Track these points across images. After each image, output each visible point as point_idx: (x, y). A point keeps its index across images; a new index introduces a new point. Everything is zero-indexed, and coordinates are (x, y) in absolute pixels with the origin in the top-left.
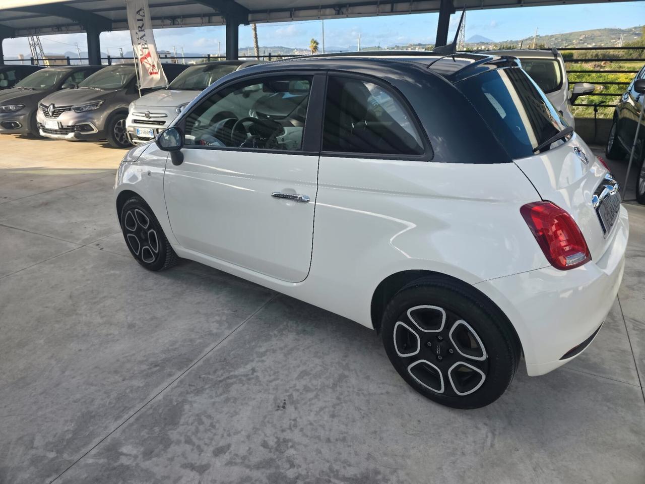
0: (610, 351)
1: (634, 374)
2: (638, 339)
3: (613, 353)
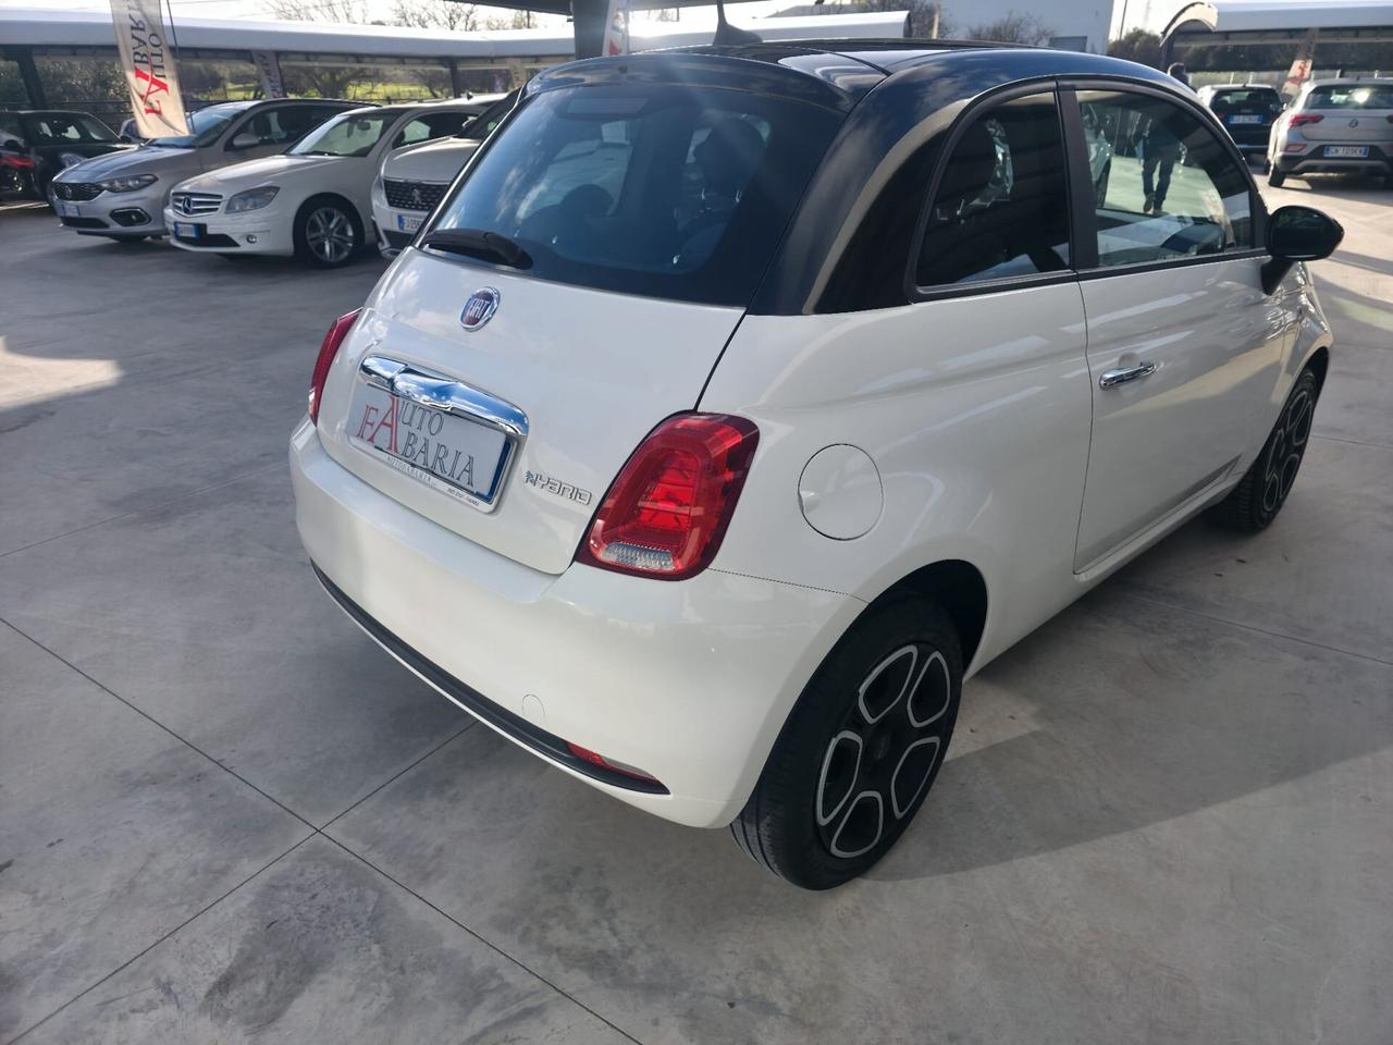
0: (440, 850)
1: (355, 846)
2: (448, 945)
3: (431, 850)
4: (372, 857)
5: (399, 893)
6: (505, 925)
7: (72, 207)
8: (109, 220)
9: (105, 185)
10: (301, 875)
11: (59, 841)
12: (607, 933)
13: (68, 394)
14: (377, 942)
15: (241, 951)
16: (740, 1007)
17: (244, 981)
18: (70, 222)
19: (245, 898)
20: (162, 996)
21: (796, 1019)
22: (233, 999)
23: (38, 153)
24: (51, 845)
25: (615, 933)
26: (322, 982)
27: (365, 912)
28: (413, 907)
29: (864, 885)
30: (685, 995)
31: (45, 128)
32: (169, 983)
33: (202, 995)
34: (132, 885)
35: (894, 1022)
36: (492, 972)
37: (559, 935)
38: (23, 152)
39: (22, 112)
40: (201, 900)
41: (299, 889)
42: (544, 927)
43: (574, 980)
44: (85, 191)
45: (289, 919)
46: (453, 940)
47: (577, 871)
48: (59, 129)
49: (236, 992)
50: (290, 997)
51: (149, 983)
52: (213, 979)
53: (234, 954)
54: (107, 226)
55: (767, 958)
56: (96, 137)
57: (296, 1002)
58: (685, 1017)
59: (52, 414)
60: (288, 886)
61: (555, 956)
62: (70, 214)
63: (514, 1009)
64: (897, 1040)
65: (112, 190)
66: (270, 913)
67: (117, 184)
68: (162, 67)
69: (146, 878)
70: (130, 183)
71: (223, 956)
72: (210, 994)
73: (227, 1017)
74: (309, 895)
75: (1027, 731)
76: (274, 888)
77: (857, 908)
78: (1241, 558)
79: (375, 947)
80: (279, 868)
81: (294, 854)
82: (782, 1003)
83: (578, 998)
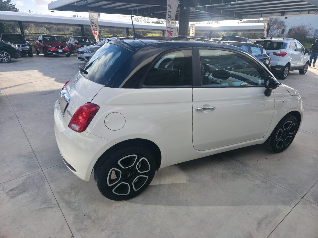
0: (58, 178)
1: (46, 174)
2: (48, 193)
3: (56, 178)
4: (47, 176)
5: (46, 183)
6: (58, 192)
7: (79, 56)
8: (85, 58)
9: (85, 52)
10: (35, 176)
11: (5, 163)
12: (74, 198)
13: (58, 89)
14: (37, 190)
15: (18, 186)
16: (85, 216)
17: (15, 190)
18: (79, 58)
19: (24, 178)
20: (2, 189)
21: (93, 221)
22: (11, 193)
23: (80, 45)
24: (3, 163)
25: (75, 198)
26: (25, 194)
27: (39, 185)
28: (47, 186)
29: (125, 202)
30: (78, 212)
31: (83, 40)
32: (4, 188)
33: (7, 191)
34: (10, 172)
35: (110, 227)
36: (51, 199)
37: (66, 197)
38: (78, 44)
39: (79, 37)
40: (17, 177)
41: (33, 179)
42: (65, 195)
43: (62, 204)
44: (82, 53)
45: (28, 183)
46: (49, 193)
47: (78, 187)
48: (85, 40)
49: (12, 192)
50: (19, 195)
51: (2, 187)
52: (10, 189)
53: (16, 186)
54: (84, 59)
55: (97, 210)
56: (91, 42)
57: (19, 196)
58: (75, 215)
59: (53, 93)
60: (31, 178)
61: (62, 200)
62: (79, 57)
63: (50, 206)
64: (108, 230)
65: (86, 53)
66: (26, 181)
67: (87, 52)
68: (97, 30)
69: (13, 171)
70: (90, 52)
71: (14, 186)
72: (9, 191)
73: (9, 195)
74: (33, 180)
75: (182, 182)
76: (29, 177)
77: (120, 206)
78: (267, 158)
79: (36, 191)
80: (32, 175)
81: (36, 173)
82: (93, 218)
83: (61, 207)
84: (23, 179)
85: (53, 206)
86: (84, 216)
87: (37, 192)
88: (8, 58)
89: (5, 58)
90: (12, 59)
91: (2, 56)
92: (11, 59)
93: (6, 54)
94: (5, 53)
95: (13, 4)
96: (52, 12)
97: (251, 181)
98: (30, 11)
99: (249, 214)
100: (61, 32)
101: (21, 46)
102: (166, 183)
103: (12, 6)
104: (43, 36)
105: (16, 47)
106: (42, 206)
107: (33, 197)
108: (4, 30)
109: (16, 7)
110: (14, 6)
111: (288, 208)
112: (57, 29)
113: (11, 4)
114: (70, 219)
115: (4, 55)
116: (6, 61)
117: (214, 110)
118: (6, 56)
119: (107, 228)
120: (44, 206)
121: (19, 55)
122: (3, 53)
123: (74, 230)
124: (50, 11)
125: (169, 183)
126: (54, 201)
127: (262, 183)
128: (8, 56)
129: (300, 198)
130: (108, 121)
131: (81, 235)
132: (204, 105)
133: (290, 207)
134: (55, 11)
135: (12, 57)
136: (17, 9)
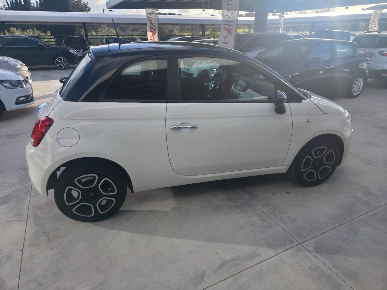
6: (34, 207)
12: (44, 215)
19: (13, 190)
21: (49, 239)
24: (3, 174)
27: (21, 198)
28: (27, 200)
30: (41, 228)
35: (61, 246)
36: (24, 213)
37: (38, 212)
40: (8, 188)
41: (19, 191)
42: (38, 210)
43: (31, 219)
45: (13, 195)
46: (26, 206)
55: (58, 228)
58: (36, 231)
61: (33, 215)
63: (19, 219)
64: (57, 249)
66: (12, 193)
69: (6, 183)
74: (19, 193)
75: (164, 210)
76: (17, 190)
77: (83, 227)
78: (289, 192)
79: (16, 203)
80: (21, 187)
81: (25, 186)
82: (51, 235)
83: (28, 221)
84: (11, 191)
85: (21, 219)
86: (44, 232)
87: (16, 205)
88: (66, 64)
89: (63, 64)
90: (70, 65)
91: (60, 62)
92: (68, 65)
93: (64, 60)
94: (63, 58)
95: (85, 2)
96: (110, 11)
97: (248, 216)
98: (103, 9)
99: (216, 253)
100: (137, 32)
101: (81, 50)
102: (145, 209)
103: (84, 5)
104: (106, 39)
105: (74, 52)
106: (13, 219)
107: (10, 209)
108: (75, 32)
109: (88, 6)
110: (87, 5)
111: (273, 253)
112: (132, 29)
113: (83, 3)
114: (30, 233)
115: (61, 61)
116: (64, 68)
117: (196, 129)
118: (63, 63)
119: (57, 247)
120: (14, 219)
121: (77, 61)
122: (61, 59)
123: (26, 245)
124: (109, 10)
125: (148, 210)
126: (25, 216)
127: (260, 220)
128: (66, 62)
129: (296, 243)
130: (60, 137)
131: (30, 250)
132: (182, 124)
133: (276, 251)
134: (113, 10)
135: (69, 63)
136: (90, 8)
